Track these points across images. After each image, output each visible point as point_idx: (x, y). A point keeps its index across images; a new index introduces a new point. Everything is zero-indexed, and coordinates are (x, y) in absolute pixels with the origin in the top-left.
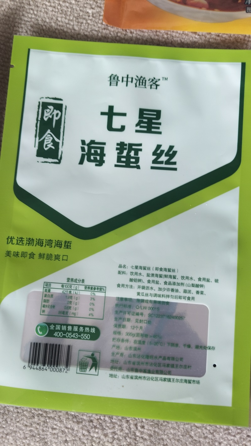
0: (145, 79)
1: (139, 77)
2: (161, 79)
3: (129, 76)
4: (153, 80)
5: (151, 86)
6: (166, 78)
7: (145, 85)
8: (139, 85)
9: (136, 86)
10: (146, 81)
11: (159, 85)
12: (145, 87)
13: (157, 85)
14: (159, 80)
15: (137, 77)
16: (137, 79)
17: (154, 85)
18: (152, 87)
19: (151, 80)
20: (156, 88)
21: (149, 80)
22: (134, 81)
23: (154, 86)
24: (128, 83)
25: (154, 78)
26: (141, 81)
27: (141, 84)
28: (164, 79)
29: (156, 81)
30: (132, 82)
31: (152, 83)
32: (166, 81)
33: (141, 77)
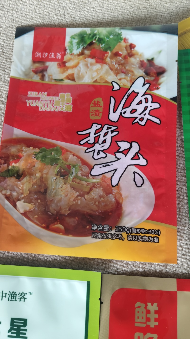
0: (15, 294)
1: (11, 292)
2: (28, 293)
3: (3, 292)
4: (22, 294)
5: (20, 298)
6: (31, 293)
7: (16, 299)
8: (11, 299)
9: (9, 300)
10: (16, 295)
11: (26, 298)
12: (16, 301)
13: (25, 298)
14: (26, 294)
15: (10, 292)
16: (10, 294)
17: (22, 298)
18: (21, 300)
19: (20, 294)
20: (24, 301)
21: (19, 294)
22: (8, 296)
23: (22, 300)
24: (3, 297)
25: (23, 293)
26: (13, 295)
27: (13, 298)
28: (30, 293)
29: (24, 295)
30: (6, 297)
31: (21, 297)
32: (31, 295)
33: (13, 292)
